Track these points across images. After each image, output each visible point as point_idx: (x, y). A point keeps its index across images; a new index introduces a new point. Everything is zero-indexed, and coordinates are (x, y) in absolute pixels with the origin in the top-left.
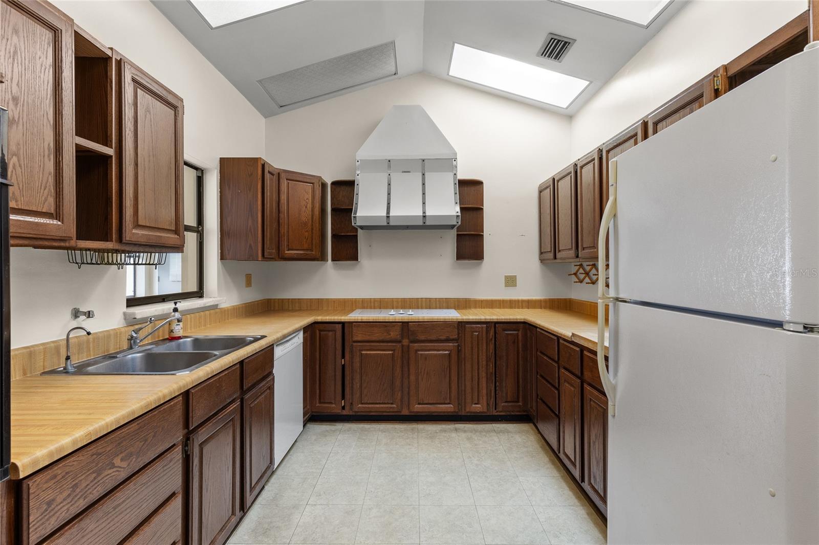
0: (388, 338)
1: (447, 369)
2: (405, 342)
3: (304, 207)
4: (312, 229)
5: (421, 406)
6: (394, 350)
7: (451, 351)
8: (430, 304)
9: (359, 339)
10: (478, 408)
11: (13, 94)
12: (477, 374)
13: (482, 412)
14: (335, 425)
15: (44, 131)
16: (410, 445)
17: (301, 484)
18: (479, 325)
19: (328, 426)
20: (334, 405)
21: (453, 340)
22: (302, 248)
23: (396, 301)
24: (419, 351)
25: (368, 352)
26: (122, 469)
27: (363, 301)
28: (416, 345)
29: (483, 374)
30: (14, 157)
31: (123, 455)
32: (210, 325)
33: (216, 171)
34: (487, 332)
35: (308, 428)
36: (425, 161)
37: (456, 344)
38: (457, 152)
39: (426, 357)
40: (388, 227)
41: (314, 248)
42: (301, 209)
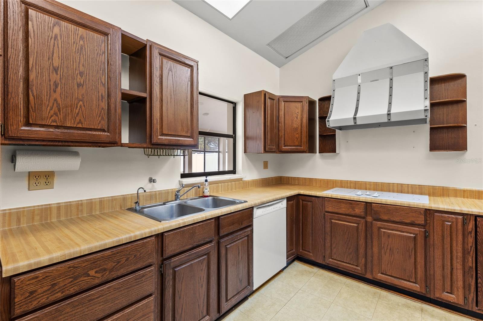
0: (353, 213)
1: (412, 251)
2: (369, 219)
3: (296, 118)
4: (301, 132)
5: (384, 276)
6: (358, 224)
7: (416, 234)
8: (401, 189)
9: (330, 210)
10: (451, 298)
11: (80, 71)
12: (449, 264)
13: (456, 304)
14: (313, 268)
15: (99, 87)
16: (366, 307)
17: (270, 307)
18: (453, 216)
19: (308, 267)
20: (311, 254)
21: (419, 225)
22: (294, 145)
23: (368, 184)
24: (382, 228)
25: (337, 222)
26: (97, 278)
27: (341, 181)
28: (379, 223)
29: (458, 265)
30: (81, 102)
31: (97, 269)
32: (235, 190)
33: (241, 102)
34: (464, 224)
35: (295, 265)
36: (394, 68)
37: (423, 230)
38: (428, 52)
39: (389, 235)
40: (356, 127)
41: (303, 144)
42: (293, 120)
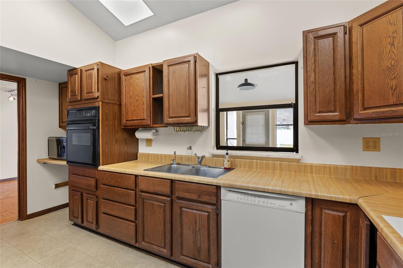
42: (383, 51)
